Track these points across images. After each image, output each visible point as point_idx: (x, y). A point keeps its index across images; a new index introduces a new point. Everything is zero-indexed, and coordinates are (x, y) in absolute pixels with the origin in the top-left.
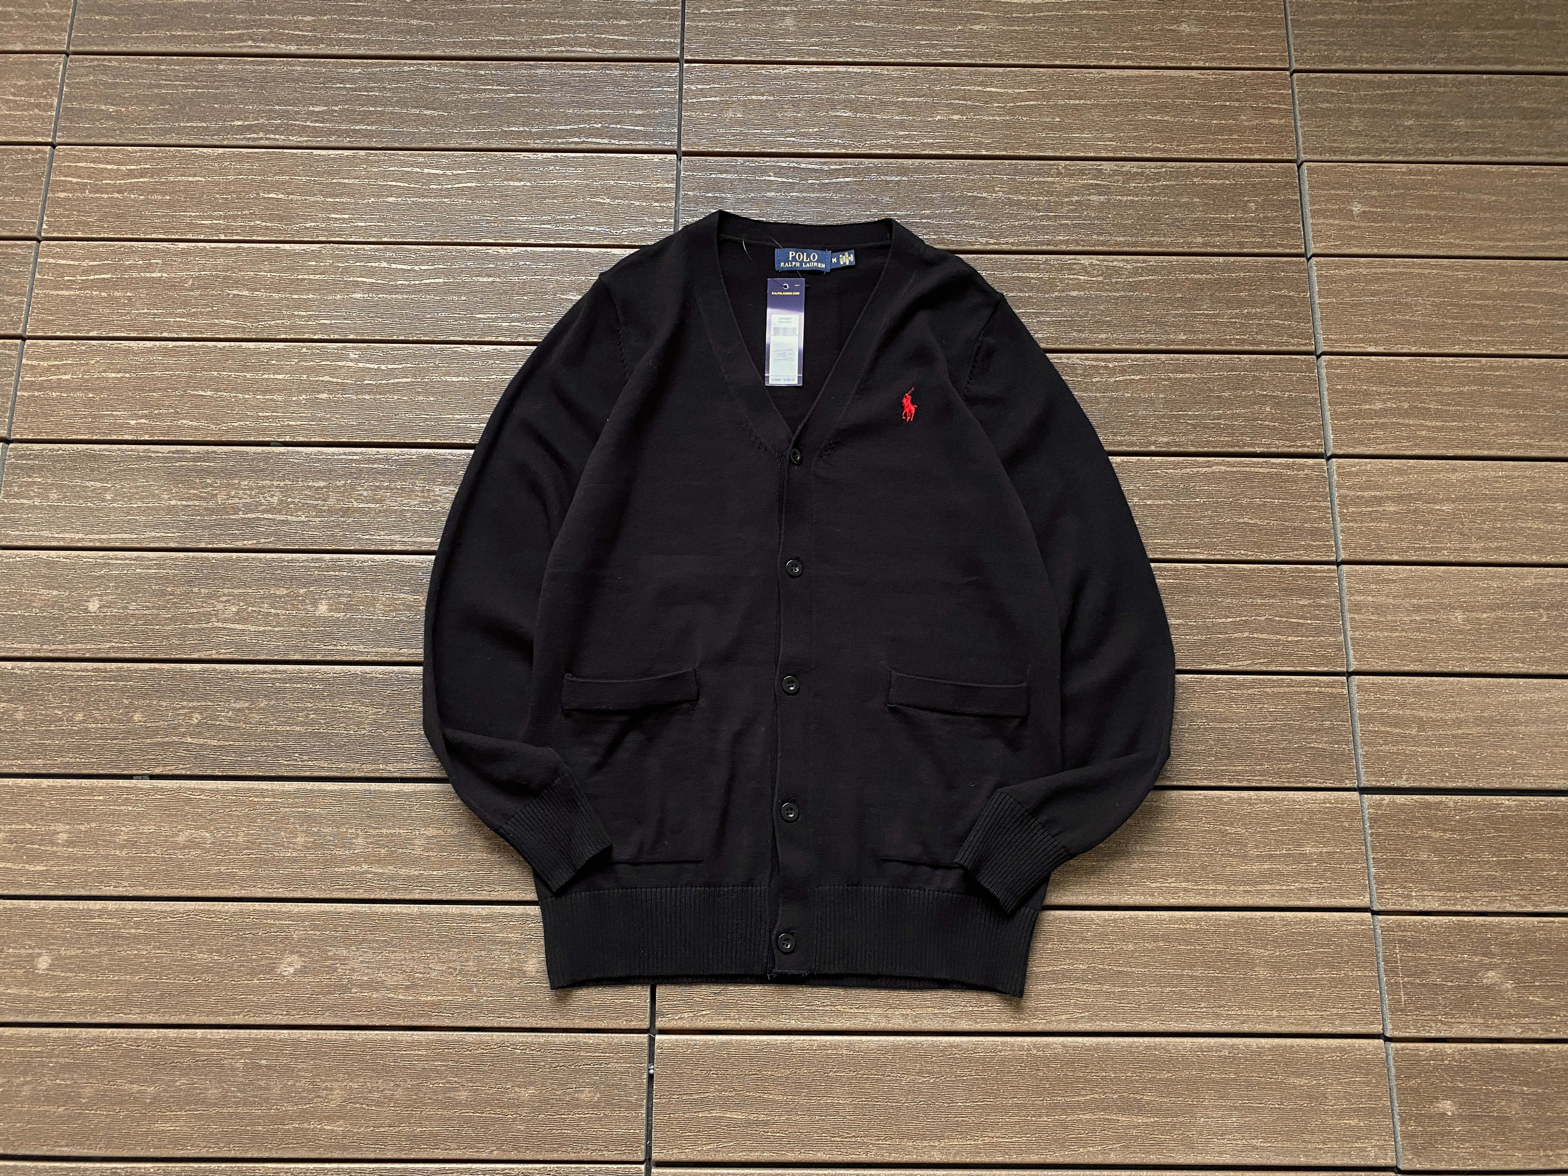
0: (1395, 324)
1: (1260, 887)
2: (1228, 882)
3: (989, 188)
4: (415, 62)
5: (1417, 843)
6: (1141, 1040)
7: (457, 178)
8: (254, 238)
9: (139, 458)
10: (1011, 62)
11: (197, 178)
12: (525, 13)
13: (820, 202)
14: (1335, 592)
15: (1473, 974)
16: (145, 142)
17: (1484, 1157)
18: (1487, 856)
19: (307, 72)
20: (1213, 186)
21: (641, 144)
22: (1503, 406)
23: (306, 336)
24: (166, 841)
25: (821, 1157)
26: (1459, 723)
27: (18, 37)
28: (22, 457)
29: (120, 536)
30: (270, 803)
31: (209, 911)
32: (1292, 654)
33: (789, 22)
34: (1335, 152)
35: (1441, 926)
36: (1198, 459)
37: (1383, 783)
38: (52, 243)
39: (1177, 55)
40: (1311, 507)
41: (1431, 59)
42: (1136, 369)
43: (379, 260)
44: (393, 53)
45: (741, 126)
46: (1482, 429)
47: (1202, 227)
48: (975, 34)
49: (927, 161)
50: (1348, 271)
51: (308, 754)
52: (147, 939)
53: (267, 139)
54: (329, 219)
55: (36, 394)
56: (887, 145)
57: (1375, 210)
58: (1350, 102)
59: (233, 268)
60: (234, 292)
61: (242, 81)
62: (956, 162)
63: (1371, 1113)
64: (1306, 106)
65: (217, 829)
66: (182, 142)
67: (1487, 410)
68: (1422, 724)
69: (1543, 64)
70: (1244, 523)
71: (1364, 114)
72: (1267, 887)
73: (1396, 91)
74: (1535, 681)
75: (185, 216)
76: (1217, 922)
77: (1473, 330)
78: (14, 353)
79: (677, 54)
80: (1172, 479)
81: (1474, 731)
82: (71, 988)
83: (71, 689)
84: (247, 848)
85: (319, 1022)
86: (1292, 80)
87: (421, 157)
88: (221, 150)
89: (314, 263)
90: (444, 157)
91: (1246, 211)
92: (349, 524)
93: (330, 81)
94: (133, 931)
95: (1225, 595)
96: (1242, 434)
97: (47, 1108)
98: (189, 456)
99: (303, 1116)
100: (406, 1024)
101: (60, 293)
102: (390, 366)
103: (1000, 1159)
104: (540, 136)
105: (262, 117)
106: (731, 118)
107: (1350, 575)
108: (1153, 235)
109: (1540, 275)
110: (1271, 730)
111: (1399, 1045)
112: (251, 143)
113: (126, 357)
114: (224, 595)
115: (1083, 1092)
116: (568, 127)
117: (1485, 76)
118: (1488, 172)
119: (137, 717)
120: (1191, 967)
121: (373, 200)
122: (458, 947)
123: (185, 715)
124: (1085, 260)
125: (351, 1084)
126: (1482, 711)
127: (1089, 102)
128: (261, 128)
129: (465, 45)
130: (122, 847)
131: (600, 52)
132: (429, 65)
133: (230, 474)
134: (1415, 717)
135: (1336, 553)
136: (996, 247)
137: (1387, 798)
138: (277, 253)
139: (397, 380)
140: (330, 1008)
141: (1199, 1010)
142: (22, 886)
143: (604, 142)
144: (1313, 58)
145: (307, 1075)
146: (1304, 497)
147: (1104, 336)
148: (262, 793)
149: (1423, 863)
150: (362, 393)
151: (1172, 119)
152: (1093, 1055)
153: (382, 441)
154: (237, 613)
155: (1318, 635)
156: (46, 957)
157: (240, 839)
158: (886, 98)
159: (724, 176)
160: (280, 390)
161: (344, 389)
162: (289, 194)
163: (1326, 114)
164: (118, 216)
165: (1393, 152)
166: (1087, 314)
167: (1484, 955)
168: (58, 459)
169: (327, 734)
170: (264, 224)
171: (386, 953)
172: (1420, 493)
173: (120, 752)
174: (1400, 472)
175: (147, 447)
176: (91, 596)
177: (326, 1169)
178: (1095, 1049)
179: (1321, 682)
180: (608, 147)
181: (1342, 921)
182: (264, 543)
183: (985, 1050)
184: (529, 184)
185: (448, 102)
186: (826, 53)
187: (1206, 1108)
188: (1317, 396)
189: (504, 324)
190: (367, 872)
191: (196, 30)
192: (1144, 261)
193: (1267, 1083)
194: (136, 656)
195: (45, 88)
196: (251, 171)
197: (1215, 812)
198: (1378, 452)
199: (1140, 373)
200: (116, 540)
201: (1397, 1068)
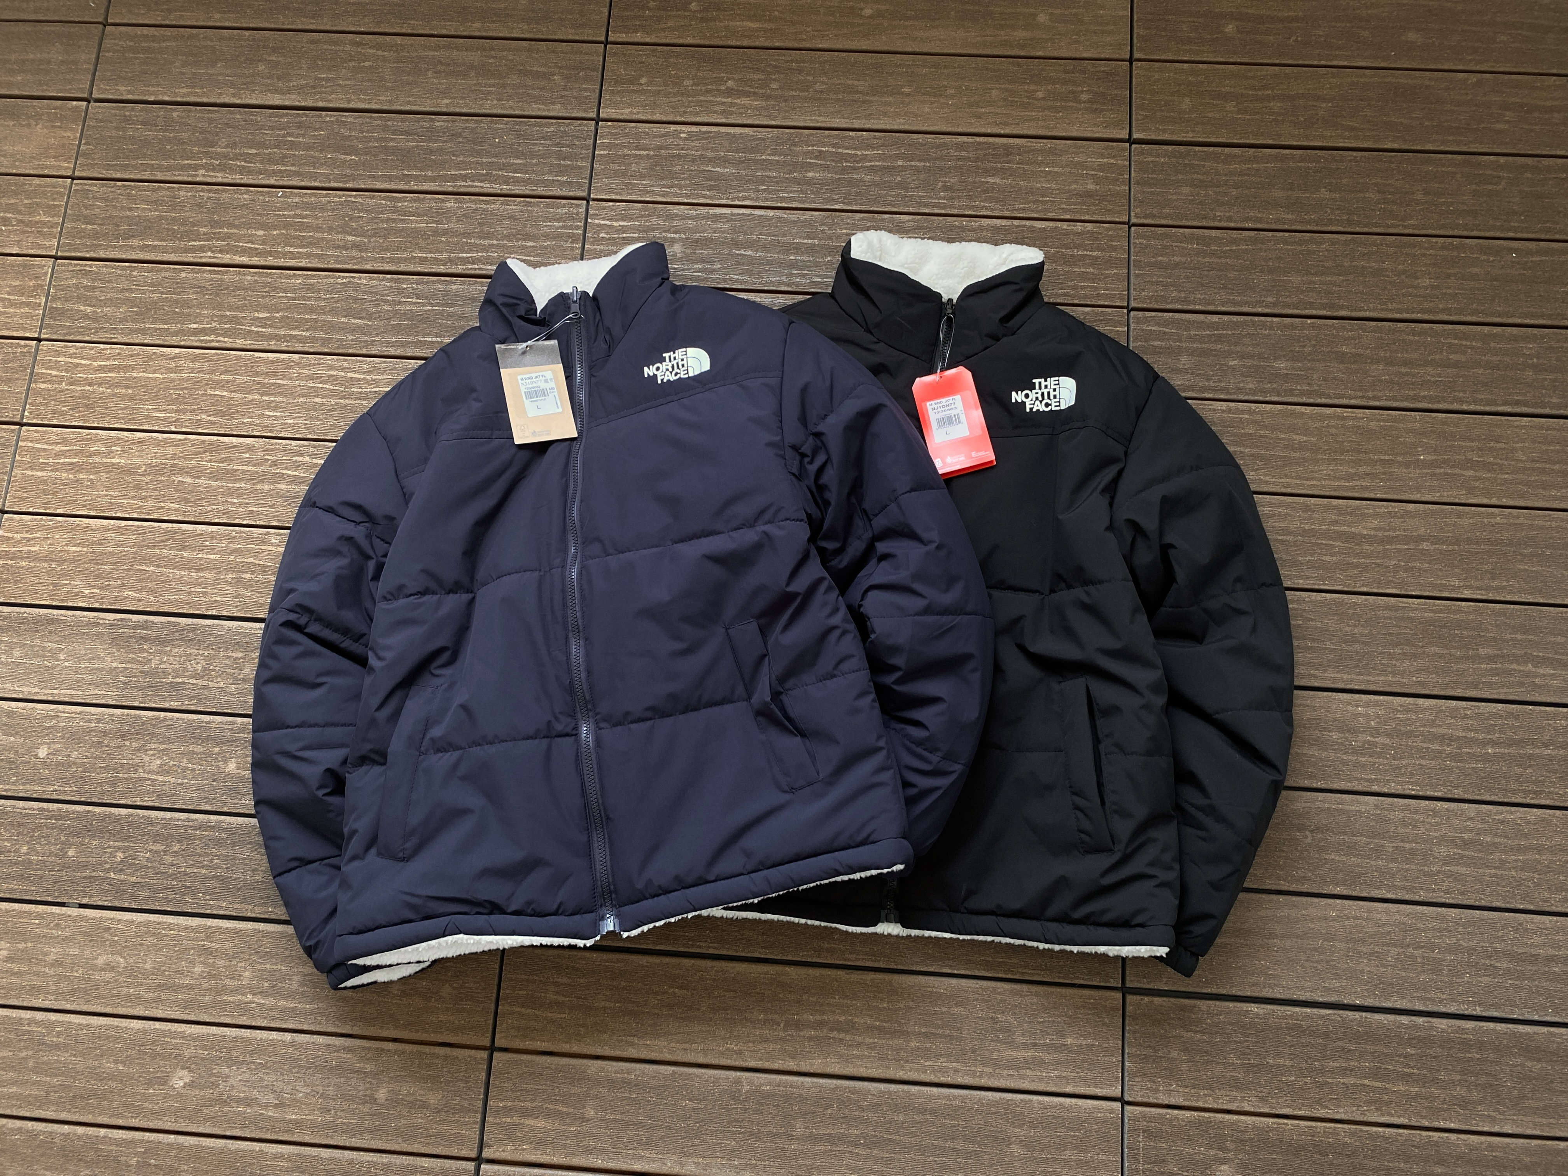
7: (375, 382)
8: (200, 431)
9: (90, 624)
12: (445, 232)
18: (1232, 1058)
19: (256, 281)
23: (237, 521)
29: (68, 692)
35: (1183, 1120)
43: (302, 455)
44: (330, 266)
51: (210, 894)
52: (66, 1047)
55: (10, 562)
59: (179, 458)
60: (180, 479)
71: (1192, 353)
72: (1029, 1072)
76: (980, 1101)
83: (20, 825)
85: (201, 1130)
87: (344, 362)
88: (177, 350)
94: (55, 1039)
109: (1340, 514)
113: (85, 533)
117: (1309, 321)
118: (1303, 413)
119: (71, 852)
120: (953, 1139)
128: (213, 331)
129: (392, 260)
130: (52, 965)
132: (360, 278)
133: (164, 642)
138: (217, 445)
140: (213, 1119)
144: (1150, 298)
154: (160, 766)
157: (148, 966)
160: (210, 569)
164: (87, 406)
167: (1219, 1149)
168: (23, 621)
169: (226, 878)
173: (55, 882)
175: (96, 614)
190: (251, 1002)
194: (74, 799)
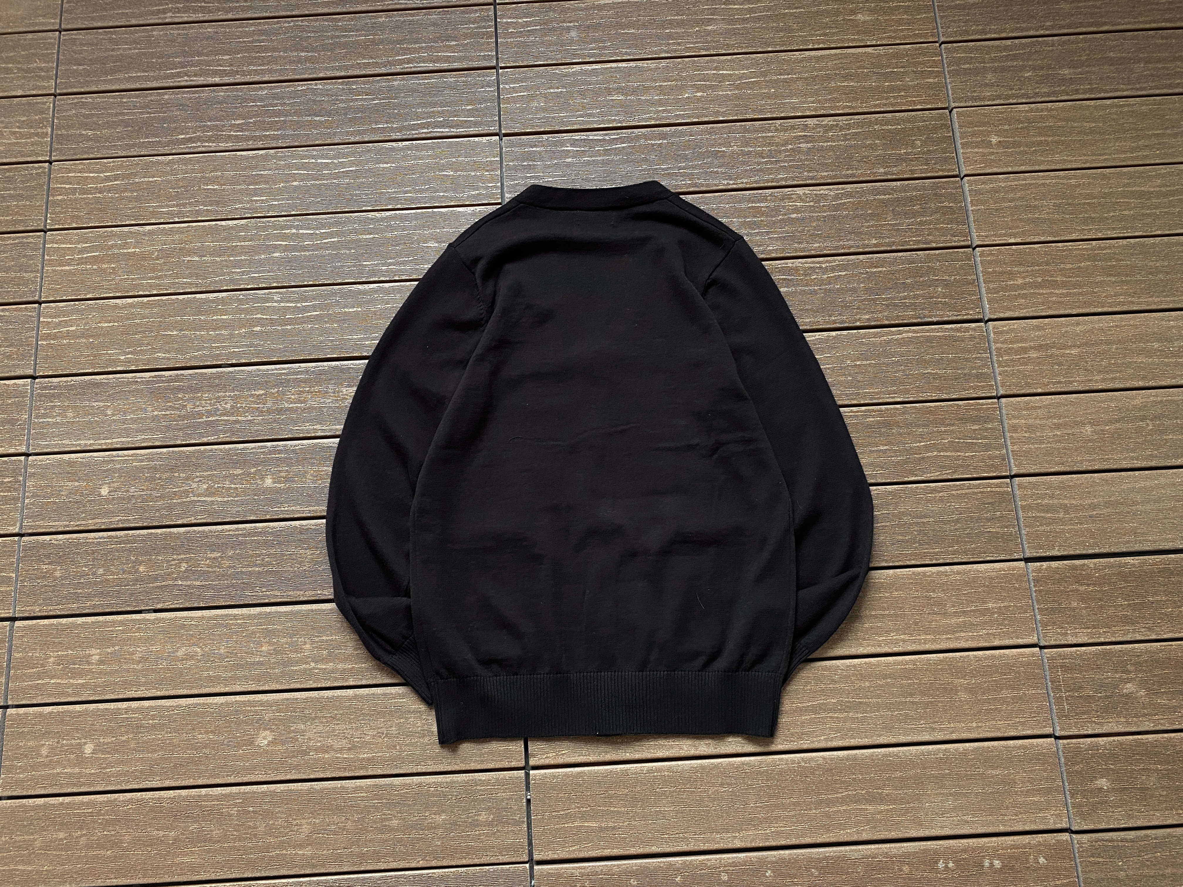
0: (1029, 221)
1: (957, 635)
2: (934, 632)
3: (727, 144)
4: (306, 83)
5: (1069, 595)
6: (879, 750)
10: (736, 51)
11: (155, 179)
13: (604, 163)
14: (997, 419)
15: (1116, 687)
16: (116, 155)
17: (1133, 818)
20: (889, 131)
21: (472, 130)
22: (1111, 275)
24: (169, 656)
25: (655, 849)
26: (1093, 507)
27: (19, 85)
28: (45, 388)
30: (241, 624)
31: (204, 704)
32: (969, 466)
33: (574, 34)
34: (975, 100)
36: (891, 329)
37: (1042, 553)
38: (54, 233)
39: (856, 37)
40: (976, 358)
41: (1041, 27)
42: (843, 267)
45: (544, 112)
46: (1096, 293)
47: (883, 161)
48: (708, 33)
49: (680, 128)
50: (991, 186)
53: (203, 146)
54: (252, 201)
56: (651, 118)
57: (1007, 139)
58: (984, 62)
61: (182, 106)
62: (701, 126)
63: (1048, 791)
64: (953, 68)
65: (205, 645)
66: (142, 153)
67: (1099, 279)
68: (1066, 509)
69: (1123, 24)
70: (928, 373)
73: (1017, 52)
74: (1147, 472)
75: (149, 207)
77: (1085, 221)
78: (34, 314)
79: (494, 63)
80: (874, 345)
81: (1105, 511)
82: (110, 765)
84: (227, 657)
86: (941, 50)
89: (243, 234)
90: (331, 150)
91: (913, 146)
92: (283, 420)
93: (245, 102)
95: (918, 426)
96: (923, 309)
97: (99, 852)
98: (164, 379)
99: (282, 846)
100: (350, 775)
101: (64, 268)
102: (304, 304)
103: (783, 843)
104: (400, 130)
105: (199, 131)
106: (536, 107)
107: (1007, 405)
108: (848, 169)
110: (957, 521)
111: (1065, 741)
112: (192, 151)
114: (197, 477)
115: (841, 791)
116: (419, 122)
121: (282, 184)
122: (384, 716)
123: (176, 564)
124: (800, 191)
125: (314, 820)
126: (1110, 497)
127: (794, 76)
131: (438, 66)
134: (1061, 505)
135: (997, 390)
136: (735, 186)
137: (1045, 564)
139: (309, 314)
141: (919, 726)
142: (69, 695)
143: (446, 131)
145: (283, 816)
146: (969, 352)
147: (817, 245)
148: (235, 616)
149: (1074, 609)
150: (286, 325)
151: (855, 84)
152: (845, 764)
153: (302, 358)
155: (987, 450)
156: (91, 745)
158: (648, 84)
159: (534, 149)
161: (272, 322)
162: (221, 185)
163: (966, 72)
165: (1017, 97)
166: (804, 230)
170: (206, 208)
171: (332, 726)
172: (1054, 343)
174: (1039, 328)
176: (102, 484)
177: (301, 882)
178: (847, 760)
179: (992, 484)
180: (449, 134)
181: (1018, 655)
182: (222, 437)
183: (767, 765)
184: (394, 165)
185: (332, 110)
186: (601, 55)
187: (929, 796)
188: (975, 277)
189: (383, 268)
191: (146, 72)
192: (843, 189)
193: (972, 775)
195: (41, 121)
196: (193, 171)
197: (921, 583)
198: (1022, 315)
199: (846, 270)
200: (117, 443)
201: (1065, 758)
